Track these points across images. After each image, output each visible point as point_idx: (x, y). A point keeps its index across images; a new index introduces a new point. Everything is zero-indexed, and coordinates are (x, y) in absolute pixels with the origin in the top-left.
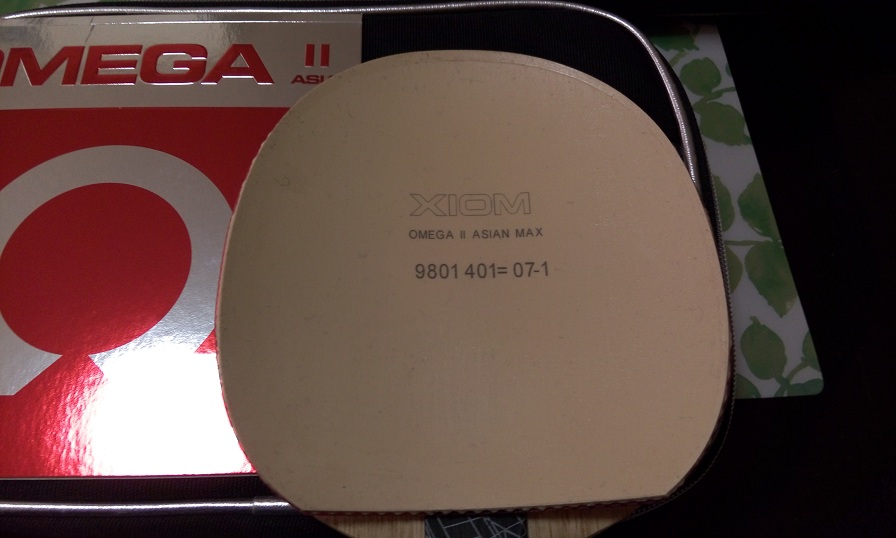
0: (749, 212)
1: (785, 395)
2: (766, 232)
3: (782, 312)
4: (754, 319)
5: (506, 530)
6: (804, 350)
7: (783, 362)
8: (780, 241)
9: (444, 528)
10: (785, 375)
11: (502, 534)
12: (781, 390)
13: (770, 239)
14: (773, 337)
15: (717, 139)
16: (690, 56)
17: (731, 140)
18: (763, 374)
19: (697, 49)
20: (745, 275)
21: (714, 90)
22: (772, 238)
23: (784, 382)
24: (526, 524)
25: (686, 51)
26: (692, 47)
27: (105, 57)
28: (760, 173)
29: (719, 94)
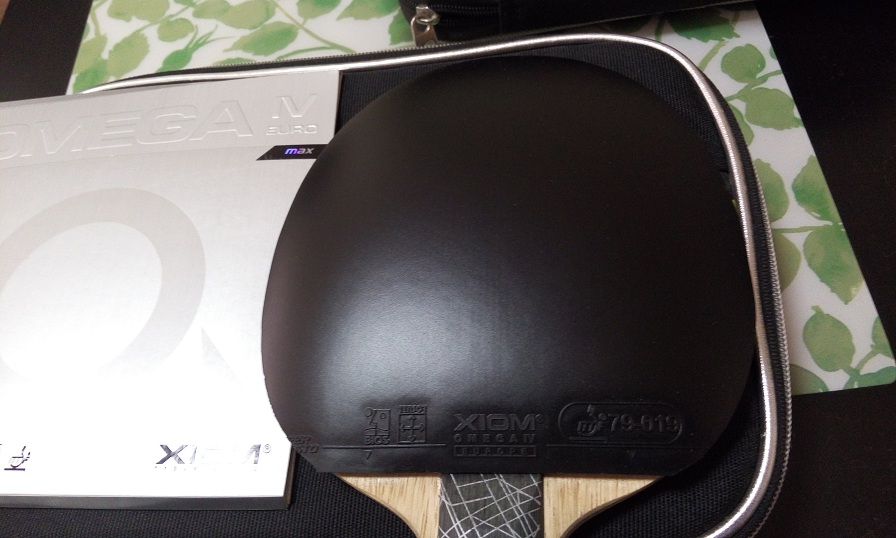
0: (803, 195)
1: (856, 386)
2: (824, 216)
3: (846, 299)
4: (816, 308)
5: (519, 491)
6: (874, 337)
7: (851, 351)
8: (841, 224)
9: (458, 487)
10: (854, 365)
11: (515, 495)
12: (851, 381)
13: (830, 223)
14: (839, 327)
15: (765, 125)
16: (731, 44)
17: (780, 125)
18: (829, 367)
19: (738, 36)
20: (804, 263)
21: (759, 75)
22: (833, 221)
23: (854, 373)
24: (541, 486)
25: (726, 40)
26: (732, 35)
28: (814, 155)
29: (764, 79)
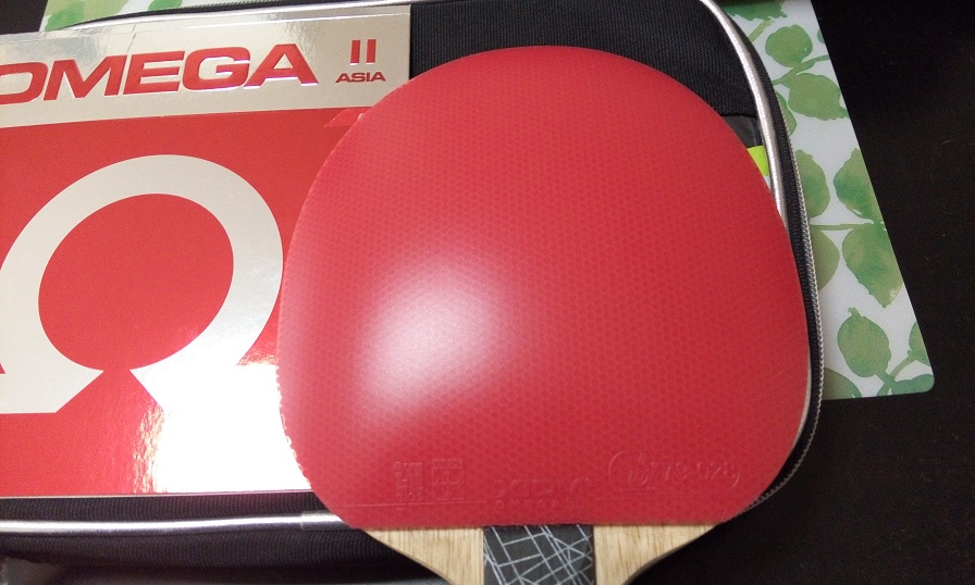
0: (845, 190)
1: (890, 393)
2: (866, 214)
3: (884, 301)
4: (853, 311)
5: (569, 548)
6: (911, 343)
7: (888, 356)
8: (883, 223)
9: (503, 545)
10: (889, 371)
11: (566, 552)
12: (884, 388)
13: (872, 222)
14: (875, 329)
15: (809, 114)
16: (777, 24)
17: (824, 114)
18: (863, 372)
19: (785, 16)
20: (842, 262)
21: (805, 60)
22: (875, 220)
23: (889, 379)
24: (592, 540)
25: (772, 19)
26: (778, 14)
27: (148, 66)
28: (859, 148)
29: (811, 64)
